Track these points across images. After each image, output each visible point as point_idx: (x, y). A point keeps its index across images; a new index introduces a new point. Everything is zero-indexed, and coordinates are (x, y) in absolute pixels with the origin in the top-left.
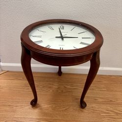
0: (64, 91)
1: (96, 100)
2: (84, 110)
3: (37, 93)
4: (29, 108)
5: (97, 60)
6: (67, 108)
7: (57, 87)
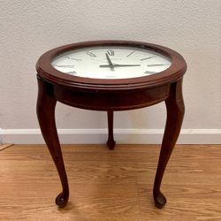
0: (121, 176)
1: (184, 190)
2: (161, 211)
3: (69, 182)
4: (53, 212)
5: (178, 101)
6: (129, 207)
7: (106, 170)
